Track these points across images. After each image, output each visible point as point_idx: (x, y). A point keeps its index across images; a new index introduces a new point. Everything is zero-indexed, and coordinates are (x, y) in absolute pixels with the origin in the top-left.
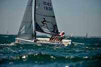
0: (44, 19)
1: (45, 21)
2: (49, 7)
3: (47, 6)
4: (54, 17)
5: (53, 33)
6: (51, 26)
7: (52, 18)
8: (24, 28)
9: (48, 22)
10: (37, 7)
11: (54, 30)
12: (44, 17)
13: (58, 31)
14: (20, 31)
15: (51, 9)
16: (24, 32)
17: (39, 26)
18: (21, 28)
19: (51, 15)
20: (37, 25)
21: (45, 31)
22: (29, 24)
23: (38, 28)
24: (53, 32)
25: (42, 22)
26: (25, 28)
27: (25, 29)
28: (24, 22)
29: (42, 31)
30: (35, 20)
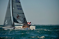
1: (18, 16)
2: (20, 8)
3: (19, 7)
4: (23, 13)
5: (24, 23)
6: (22, 19)
7: (22, 14)
8: (7, 21)
9: (20, 17)
11: (24, 21)
12: (18, 14)
14: (4, 23)
15: (21, 9)
16: (7, 23)
18: (5, 21)
19: (21, 12)
20: (14, 19)
21: (19, 22)
23: (15, 21)
25: (17, 17)
28: (6, 18)
30: (13, 16)
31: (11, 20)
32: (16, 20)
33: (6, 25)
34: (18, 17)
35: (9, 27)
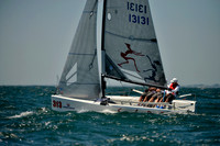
0: (128, 46)
1: (130, 51)
2: (141, 15)
3: (137, 14)
4: (155, 41)
5: (151, 83)
6: (145, 64)
7: (150, 44)
8: (74, 69)
9: (138, 54)
10: (109, 16)
11: (154, 74)
12: (129, 42)
13: (163, 76)
15: (147, 21)
16: (74, 79)
17: (113, 65)
18: (67, 70)
19: (145, 36)
20: (108, 62)
21: (130, 78)
22: (88, 59)
24: (152, 78)
25: (123, 55)
26: (79, 68)
27: (78, 73)
28: (74, 55)
29: (123, 79)
31: (92, 64)
32: (115, 68)
33: (69, 87)
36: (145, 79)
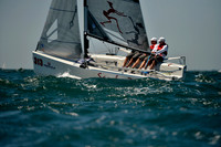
0: (111, 4)
4: (137, 2)
5: (134, 46)
7: (132, 4)
8: (55, 25)
11: (137, 37)
13: (146, 40)
17: (96, 23)
23: (94, 29)
24: (135, 41)
28: (55, 10)
29: (106, 39)
30: (85, 5)
32: (98, 26)
34: (111, 15)
35: (65, 54)
36: (128, 41)
